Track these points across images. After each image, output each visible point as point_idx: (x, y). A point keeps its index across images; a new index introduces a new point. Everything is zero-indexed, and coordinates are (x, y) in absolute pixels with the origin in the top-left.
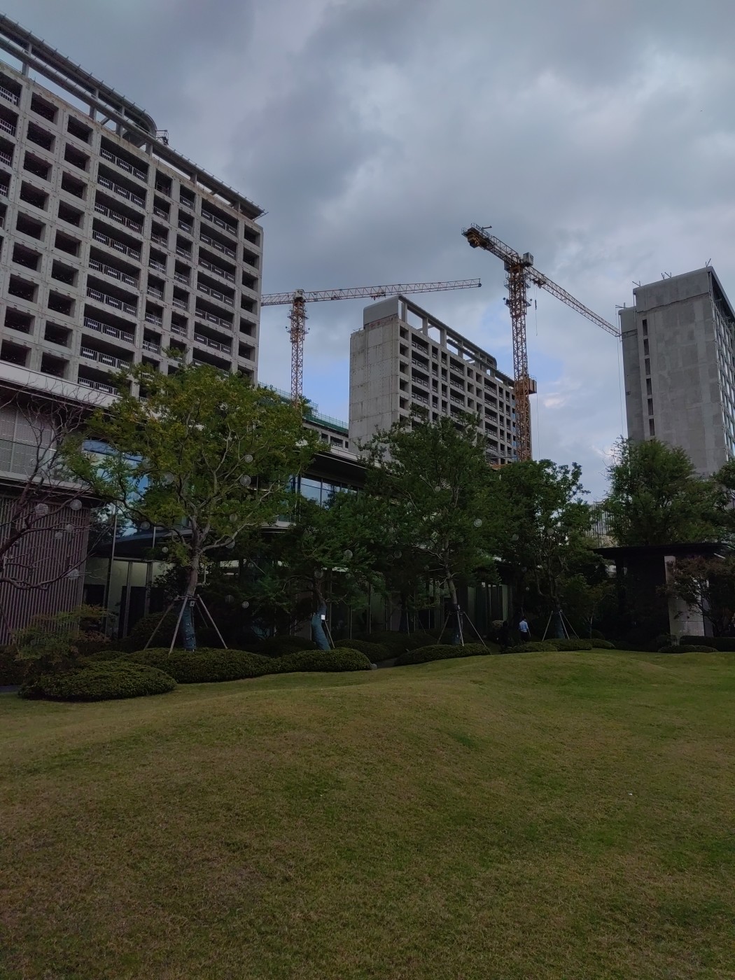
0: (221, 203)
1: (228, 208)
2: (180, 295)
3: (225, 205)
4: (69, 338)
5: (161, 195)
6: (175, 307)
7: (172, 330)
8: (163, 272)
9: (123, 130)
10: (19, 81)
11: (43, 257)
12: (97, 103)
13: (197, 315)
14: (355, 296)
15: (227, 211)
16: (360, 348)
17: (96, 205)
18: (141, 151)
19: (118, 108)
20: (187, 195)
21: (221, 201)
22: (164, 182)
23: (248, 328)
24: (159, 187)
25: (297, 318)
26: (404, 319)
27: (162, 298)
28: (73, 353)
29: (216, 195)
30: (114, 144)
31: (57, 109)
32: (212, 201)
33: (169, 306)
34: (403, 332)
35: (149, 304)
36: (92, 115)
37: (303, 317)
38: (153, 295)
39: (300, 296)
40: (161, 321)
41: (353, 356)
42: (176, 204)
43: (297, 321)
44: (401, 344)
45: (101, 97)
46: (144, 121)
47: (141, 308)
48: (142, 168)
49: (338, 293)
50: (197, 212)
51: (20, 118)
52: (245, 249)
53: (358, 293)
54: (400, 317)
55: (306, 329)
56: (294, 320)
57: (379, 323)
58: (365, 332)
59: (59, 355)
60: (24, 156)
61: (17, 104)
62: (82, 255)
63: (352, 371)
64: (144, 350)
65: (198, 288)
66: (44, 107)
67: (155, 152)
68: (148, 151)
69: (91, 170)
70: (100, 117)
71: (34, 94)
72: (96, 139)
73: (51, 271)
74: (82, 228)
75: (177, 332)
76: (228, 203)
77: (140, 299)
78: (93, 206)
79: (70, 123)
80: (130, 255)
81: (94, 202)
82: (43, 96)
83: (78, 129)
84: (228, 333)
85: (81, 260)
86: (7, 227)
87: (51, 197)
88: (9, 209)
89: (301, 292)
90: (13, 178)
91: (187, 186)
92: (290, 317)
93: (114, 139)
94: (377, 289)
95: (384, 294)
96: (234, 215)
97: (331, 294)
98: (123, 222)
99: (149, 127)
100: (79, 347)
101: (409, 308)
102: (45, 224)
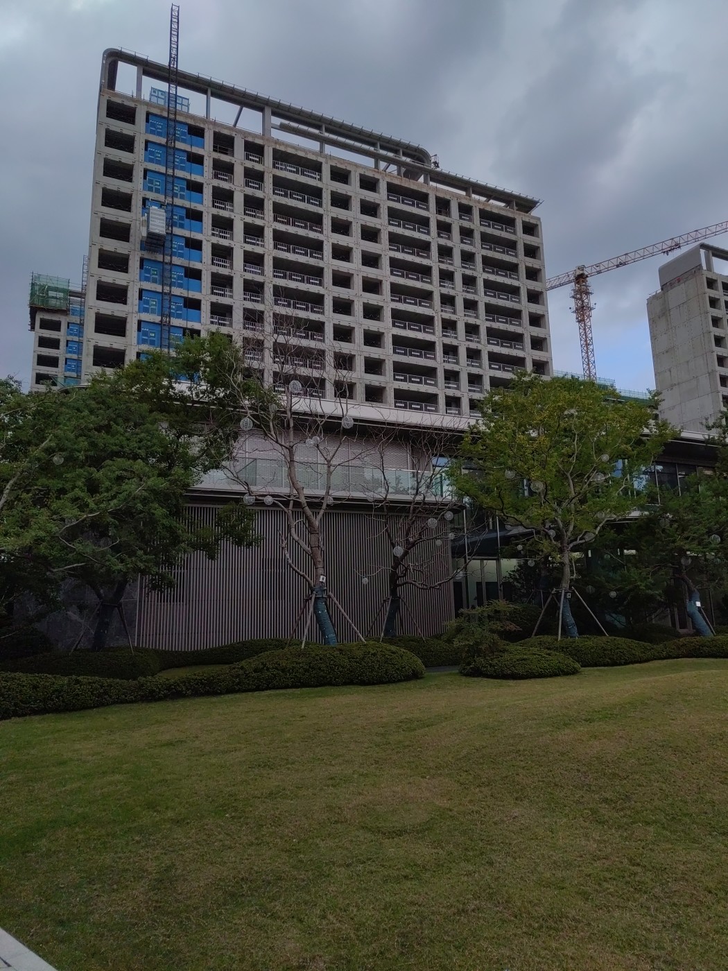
0: (497, 207)
1: (503, 210)
2: (470, 305)
3: (500, 208)
4: (383, 367)
5: (442, 218)
6: (466, 318)
7: (467, 340)
8: (453, 288)
9: (403, 170)
10: (320, 159)
11: (355, 303)
12: (379, 154)
13: (487, 320)
14: (643, 257)
15: (503, 213)
16: (659, 311)
17: (390, 245)
18: (420, 184)
19: (396, 152)
20: (465, 210)
21: (496, 206)
22: (443, 205)
23: (536, 320)
24: (439, 212)
25: (581, 295)
26: (709, 268)
27: (454, 313)
28: (388, 381)
29: (492, 201)
30: (397, 185)
31: (350, 172)
32: (488, 209)
33: (461, 317)
34: (711, 283)
35: (444, 321)
36: (377, 166)
37: (588, 293)
38: (446, 312)
39: (581, 272)
40: (456, 334)
41: (652, 322)
42: (456, 222)
43: (581, 299)
44: (709, 297)
45: (382, 148)
46: (419, 155)
47: (438, 326)
48: (422, 198)
49: (623, 259)
50: (476, 224)
51: (324, 190)
52: (525, 244)
53: (646, 253)
54: (705, 268)
55: (592, 305)
56: (577, 299)
57: (679, 281)
58: (664, 294)
59: (377, 384)
60: (330, 221)
61: (320, 179)
62: (384, 292)
63: (654, 338)
64: (445, 364)
65: (486, 294)
66: (340, 175)
67: (432, 180)
68: (426, 181)
69: (382, 216)
70: (383, 165)
71: (331, 166)
72: (383, 187)
73: (362, 313)
74: (382, 269)
75: (471, 341)
76: (503, 204)
77: (436, 318)
78: (388, 247)
79: (361, 181)
80: (423, 281)
81: (388, 243)
82: (339, 166)
83: (369, 184)
84: (519, 330)
85: (384, 297)
86: (325, 287)
87: (354, 250)
88: (325, 270)
89: (582, 268)
90: (325, 243)
91: (464, 202)
92: (573, 297)
93: (396, 182)
94: (669, 243)
95: (678, 246)
96: (510, 215)
97: (615, 262)
98: (413, 254)
99: (424, 159)
100: (392, 373)
101: (714, 255)
102: (353, 274)
